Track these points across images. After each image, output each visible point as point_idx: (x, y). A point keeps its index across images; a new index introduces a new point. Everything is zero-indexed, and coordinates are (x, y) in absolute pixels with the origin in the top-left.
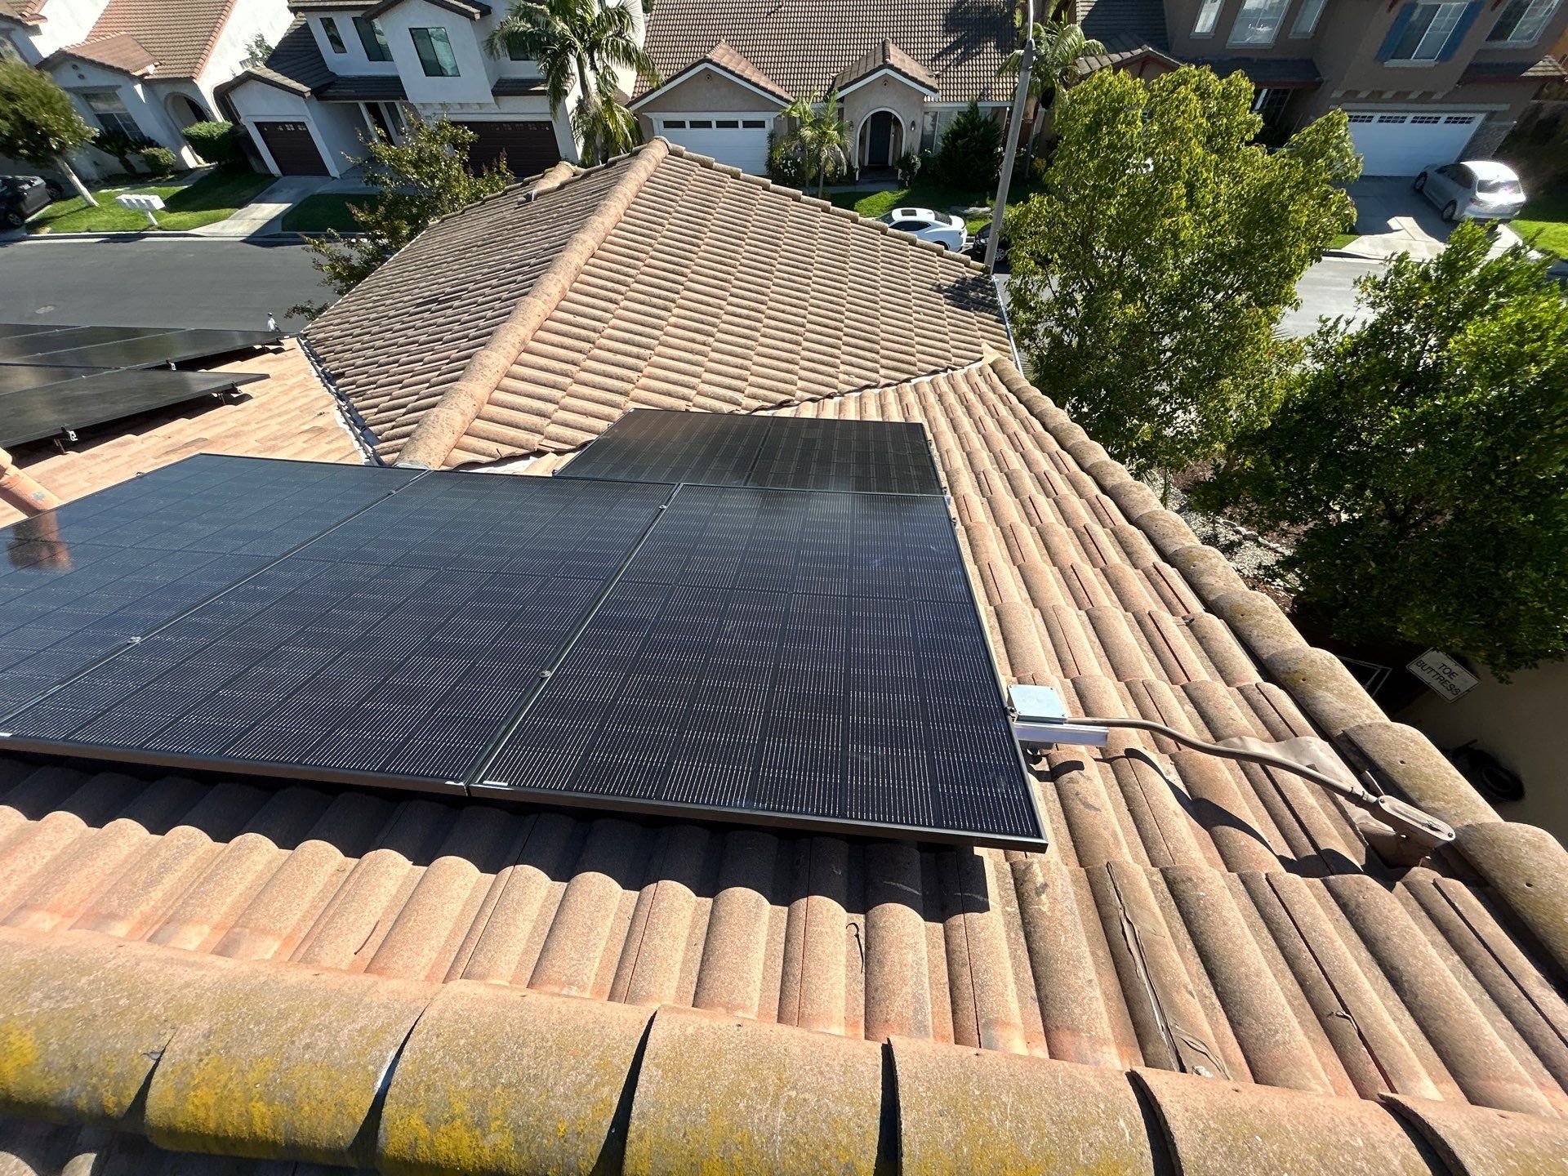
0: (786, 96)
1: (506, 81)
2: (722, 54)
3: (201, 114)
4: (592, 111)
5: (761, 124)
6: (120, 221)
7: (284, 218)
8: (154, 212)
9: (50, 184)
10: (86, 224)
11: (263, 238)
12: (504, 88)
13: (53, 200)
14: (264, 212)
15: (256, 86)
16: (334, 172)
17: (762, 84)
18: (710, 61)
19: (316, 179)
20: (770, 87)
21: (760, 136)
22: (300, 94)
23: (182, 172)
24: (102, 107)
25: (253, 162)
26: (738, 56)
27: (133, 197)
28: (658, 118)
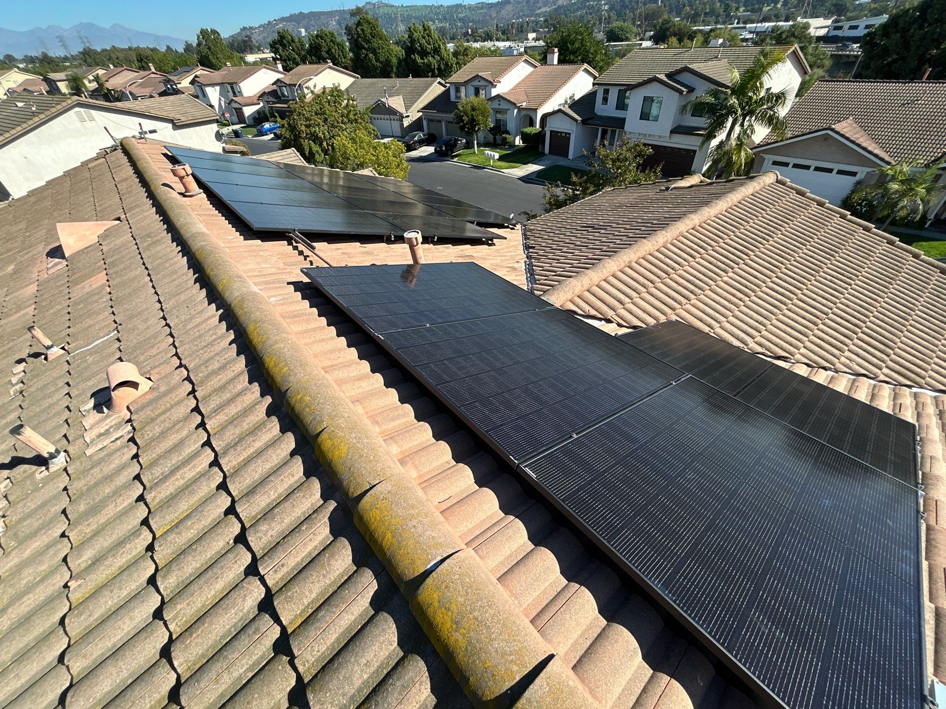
0: (887, 158)
1: (682, 126)
2: (846, 127)
3: (532, 123)
4: (727, 148)
5: (854, 174)
6: (480, 160)
7: (538, 174)
8: (494, 159)
9: (467, 142)
10: (469, 159)
11: (526, 179)
12: (678, 130)
13: (465, 148)
14: (533, 168)
15: (560, 114)
16: (571, 156)
17: (870, 148)
18: (833, 130)
19: (561, 158)
20: (876, 151)
21: (850, 181)
22: (576, 120)
23: (512, 145)
24: (499, 116)
25: (540, 146)
26: (859, 129)
27: (490, 153)
28: (769, 158)
